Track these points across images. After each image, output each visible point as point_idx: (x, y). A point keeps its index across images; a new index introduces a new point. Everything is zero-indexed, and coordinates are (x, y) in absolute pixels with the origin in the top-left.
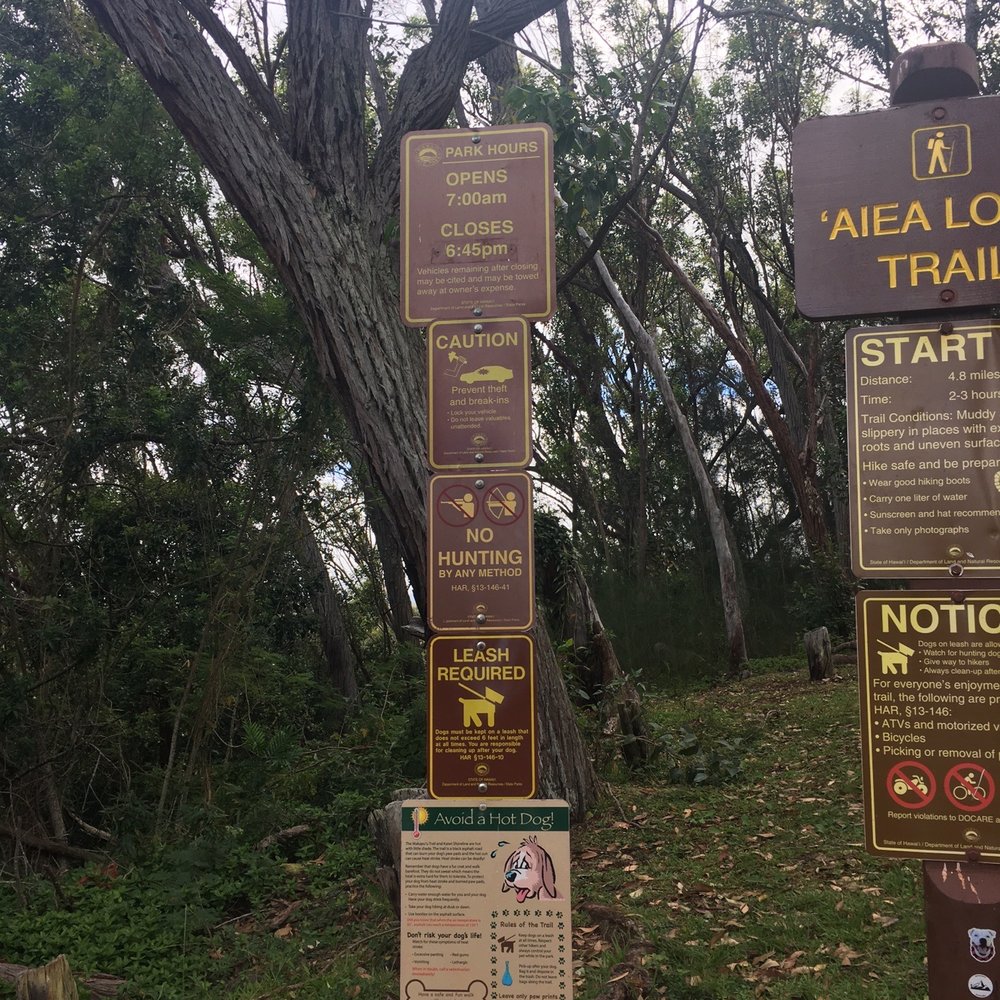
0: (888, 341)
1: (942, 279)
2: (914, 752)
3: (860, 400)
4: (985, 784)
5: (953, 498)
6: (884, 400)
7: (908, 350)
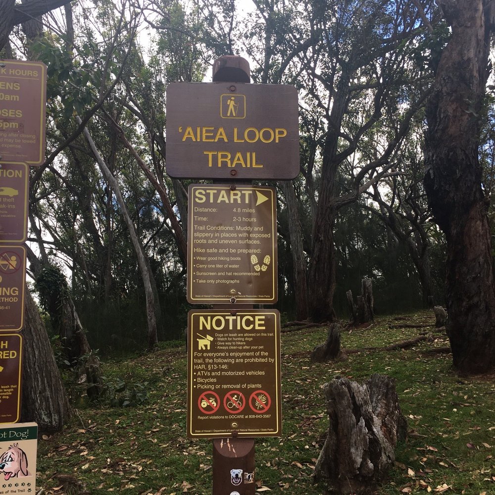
0: (208, 191)
1: (231, 164)
2: (211, 387)
3: (194, 218)
4: (241, 400)
5: (233, 266)
6: (205, 219)
7: (216, 196)
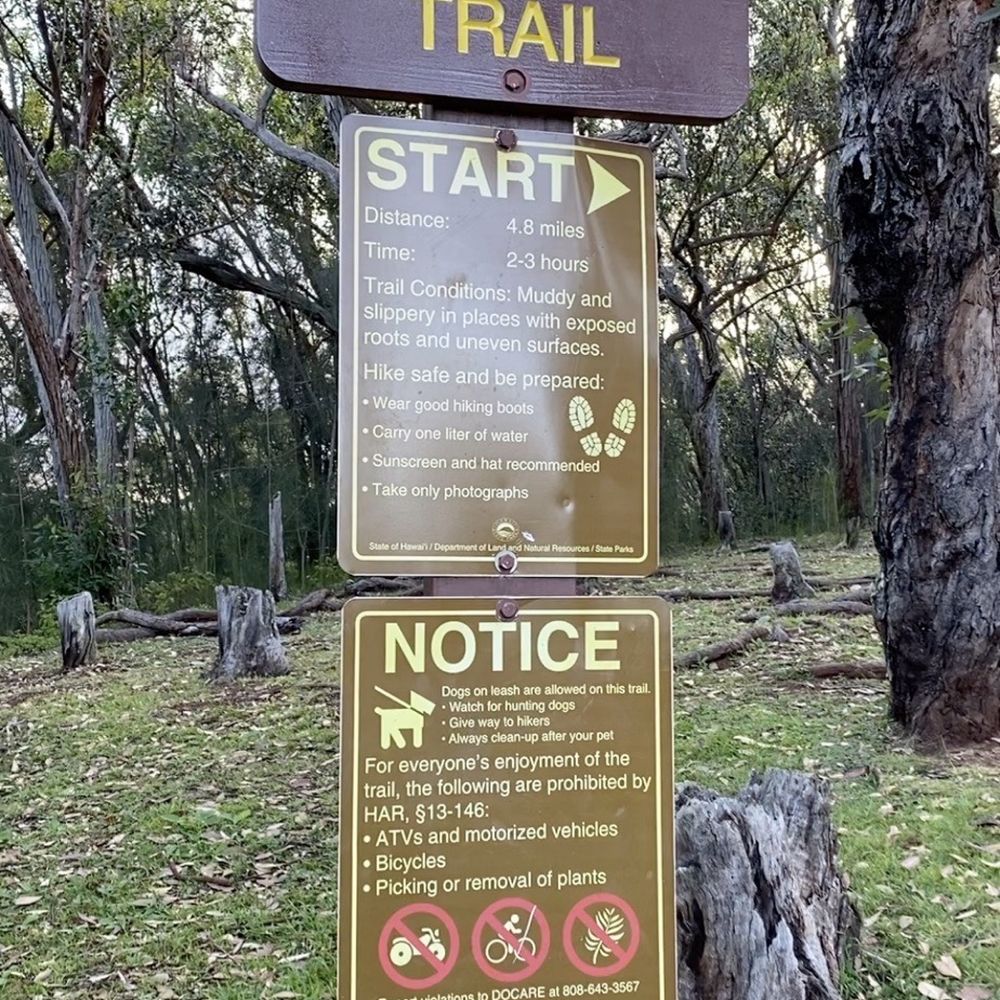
0: (414, 147)
2: (427, 886)
3: (363, 249)
4: (535, 933)
5: (507, 437)
6: (403, 254)
7: (446, 168)
